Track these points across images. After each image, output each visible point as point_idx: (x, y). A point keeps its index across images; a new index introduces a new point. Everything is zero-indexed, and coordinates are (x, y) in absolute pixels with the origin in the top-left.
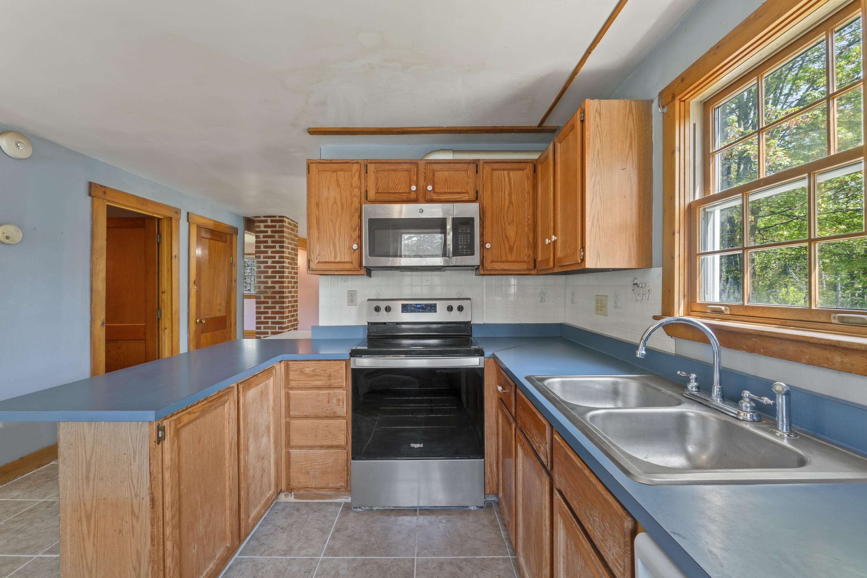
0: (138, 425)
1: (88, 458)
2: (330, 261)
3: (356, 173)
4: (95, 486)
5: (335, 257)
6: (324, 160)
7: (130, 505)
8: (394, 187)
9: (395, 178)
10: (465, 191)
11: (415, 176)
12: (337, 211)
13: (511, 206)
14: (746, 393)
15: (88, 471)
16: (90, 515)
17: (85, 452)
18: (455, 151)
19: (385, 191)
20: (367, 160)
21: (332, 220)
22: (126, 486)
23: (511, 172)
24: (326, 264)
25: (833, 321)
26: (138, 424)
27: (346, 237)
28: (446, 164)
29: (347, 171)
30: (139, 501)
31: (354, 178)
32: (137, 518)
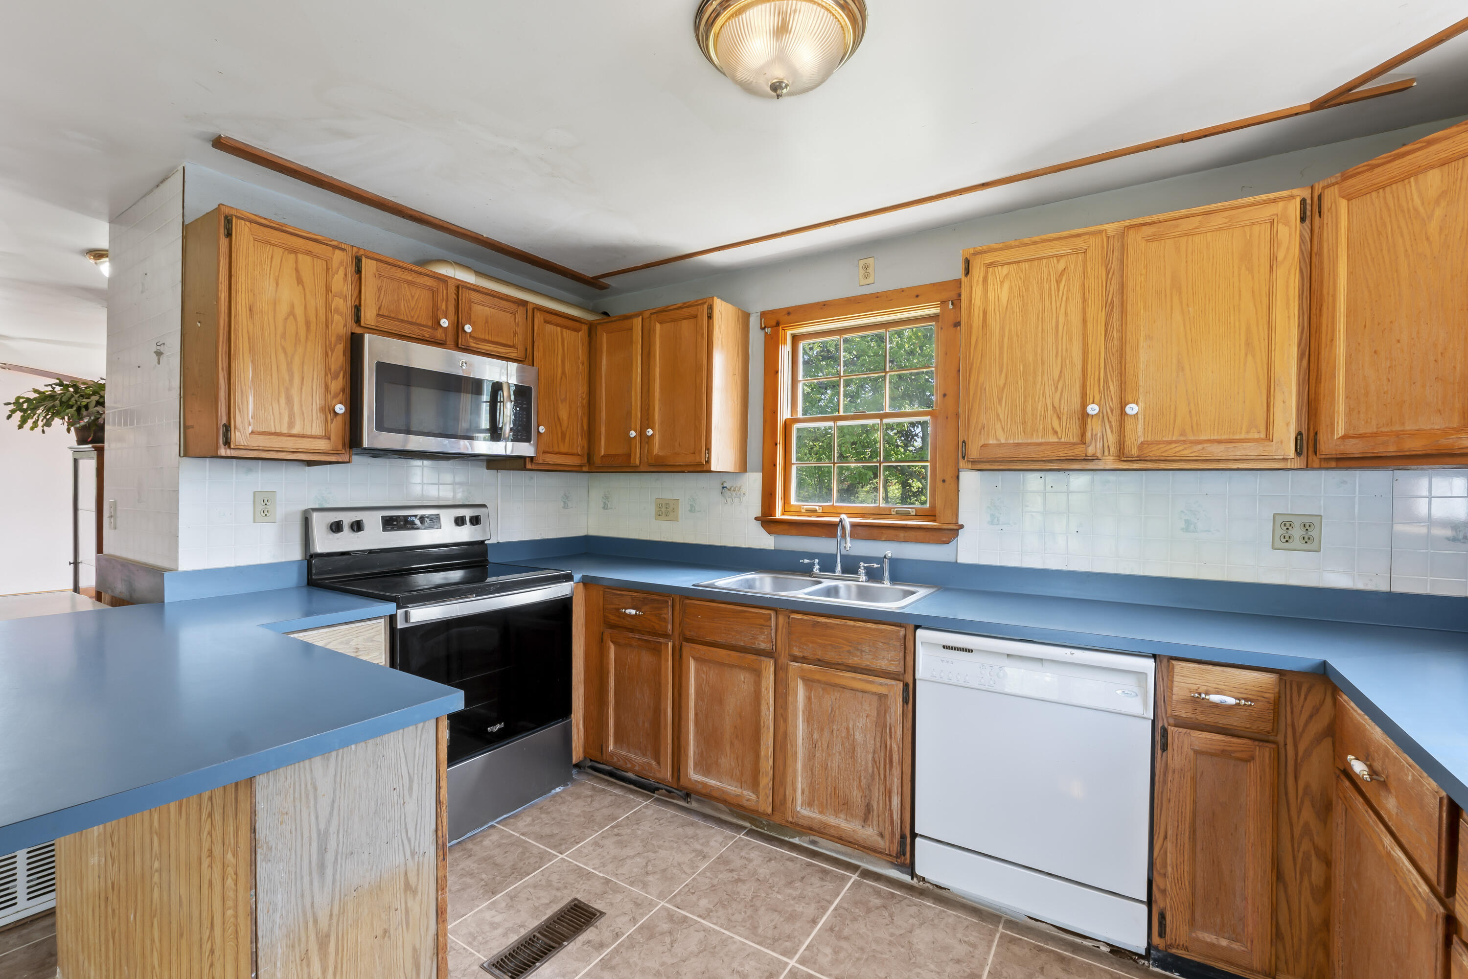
0: (416, 730)
1: (322, 827)
2: (278, 431)
3: (339, 268)
4: (338, 875)
5: (291, 424)
6: (265, 219)
7: (402, 876)
8: (408, 312)
9: (410, 297)
10: (511, 344)
11: (444, 303)
12: (297, 333)
13: (564, 378)
14: (862, 564)
15: (323, 850)
16: (328, 936)
17: (317, 818)
18: (478, 273)
19: (393, 315)
20: (359, 249)
21: (284, 349)
22: (397, 846)
23: (565, 330)
24: (272, 437)
25: (893, 513)
26: (417, 728)
27: (314, 388)
28: (489, 297)
29: (318, 257)
30: (418, 862)
31: (336, 276)
32: (414, 892)
